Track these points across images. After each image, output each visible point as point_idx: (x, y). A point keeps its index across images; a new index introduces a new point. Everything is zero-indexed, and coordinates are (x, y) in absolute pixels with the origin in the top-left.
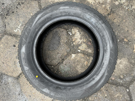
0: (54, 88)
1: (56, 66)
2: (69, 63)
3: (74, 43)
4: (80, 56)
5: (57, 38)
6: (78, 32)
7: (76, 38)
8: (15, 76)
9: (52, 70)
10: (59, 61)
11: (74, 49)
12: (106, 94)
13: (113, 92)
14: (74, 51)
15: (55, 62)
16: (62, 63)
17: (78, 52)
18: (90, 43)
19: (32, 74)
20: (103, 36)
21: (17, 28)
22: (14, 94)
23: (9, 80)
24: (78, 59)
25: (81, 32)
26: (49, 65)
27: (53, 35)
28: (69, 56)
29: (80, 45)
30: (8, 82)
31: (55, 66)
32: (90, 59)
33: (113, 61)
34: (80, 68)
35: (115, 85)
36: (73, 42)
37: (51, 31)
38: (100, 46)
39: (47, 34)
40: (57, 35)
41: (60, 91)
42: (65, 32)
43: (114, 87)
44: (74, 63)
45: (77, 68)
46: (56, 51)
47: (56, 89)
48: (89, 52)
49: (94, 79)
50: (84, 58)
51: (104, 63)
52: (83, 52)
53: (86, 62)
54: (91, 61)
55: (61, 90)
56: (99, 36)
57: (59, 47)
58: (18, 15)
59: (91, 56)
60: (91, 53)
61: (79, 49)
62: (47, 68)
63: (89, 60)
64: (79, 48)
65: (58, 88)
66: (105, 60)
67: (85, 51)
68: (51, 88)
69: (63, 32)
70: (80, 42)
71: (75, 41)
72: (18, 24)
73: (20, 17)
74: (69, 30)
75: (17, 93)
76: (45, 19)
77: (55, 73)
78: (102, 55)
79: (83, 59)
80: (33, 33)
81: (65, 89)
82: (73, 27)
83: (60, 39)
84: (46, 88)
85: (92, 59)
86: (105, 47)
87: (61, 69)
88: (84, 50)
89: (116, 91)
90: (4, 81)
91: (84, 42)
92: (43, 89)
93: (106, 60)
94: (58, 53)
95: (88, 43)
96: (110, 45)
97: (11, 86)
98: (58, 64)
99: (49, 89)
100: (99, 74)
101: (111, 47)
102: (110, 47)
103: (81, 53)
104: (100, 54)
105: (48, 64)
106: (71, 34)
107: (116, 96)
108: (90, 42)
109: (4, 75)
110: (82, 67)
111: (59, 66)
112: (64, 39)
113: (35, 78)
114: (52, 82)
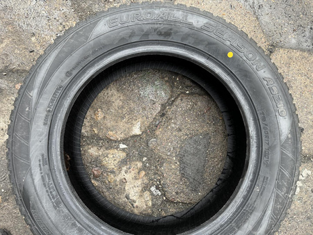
0: (176, 32)
1: (179, 95)
2: (144, 109)
3: (140, 165)
4: (119, 133)
5: (189, 171)
6: (134, 198)
7: (137, 181)
8: (281, 51)
9: (188, 83)
10: (174, 108)
11: (139, 148)
12: (34, 43)
13: (16, 52)
14: (137, 144)
15: (183, 104)
16: (163, 106)
17: (124, 141)
18: (95, 172)
19: (245, 58)
20: (56, 206)
21: (304, 182)
22: (273, 7)
23: (295, 38)
24: (121, 124)
25: (125, 202)
26: (199, 95)
27: (203, 179)
28: (148, 127)
29: (123, 162)
30: (295, 33)
31: (182, 93)
32: (88, 129)
33: (19, 134)
34: (113, 99)
35: (12, 71)
36: (144, 168)
37: (212, 191)
38: (62, 173)
39: (219, 179)
40: (191, 180)
41: (158, 26)
42: (172, 192)
43: (13, 65)
44: (131, 111)
45: (121, 98)
46: (186, 135)
47: (171, 29)
48: (95, 148)
49: (68, 74)
50: (108, 129)
51: (45, 124)
52: (111, 143)
53: (99, 119)
54: (86, 122)
55: (155, 30)
56: (71, 203)
57: (181, 148)
58: (309, 218)
59: (88, 137)
60: (88, 144)
61: (123, 150)
62: (203, 85)
63: (91, 126)
64: (123, 155)
65: (165, 32)
66: (43, 133)
67: (107, 149)
68: (186, 30)
69: (177, 193)
70: (123, 172)
71: (137, 171)
72: (304, 193)
73: (302, 213)
74: (159, 202)
75: (266, 9)
76: (239, 228)
77: (177, 74)
78: (53, 146)
79: (109, 125)
80: (265, 179)
81: (147, 34)
82: (149, 211)
83: (182, 169)
84: (199, 27)
85: (83, 131)
86: (48, 172)
87: (165, 90)
88: (111, 151)
89: (7, 55)
90: (307, 33)
91: (112, 172)
92: (207, 23)
93: (41, 135)
94: (180, 130)
95: (100, 171)
96: (33, 180)
97: (286, 24)
98: (173, 101)
99: (190, 26)
100: (56, 92)
101: (29, 176)
102: (32, 175)
103: (116, 142)
104: (59, 150)
105: (201, 98)
106: (153, 189)
107: (6, 41)
108: (96, 177)
109: (309, 51)
110: (109, 103)
111: (172, 96)
112: (171, 172)
113: (234, 49)
114: (184, 48)
